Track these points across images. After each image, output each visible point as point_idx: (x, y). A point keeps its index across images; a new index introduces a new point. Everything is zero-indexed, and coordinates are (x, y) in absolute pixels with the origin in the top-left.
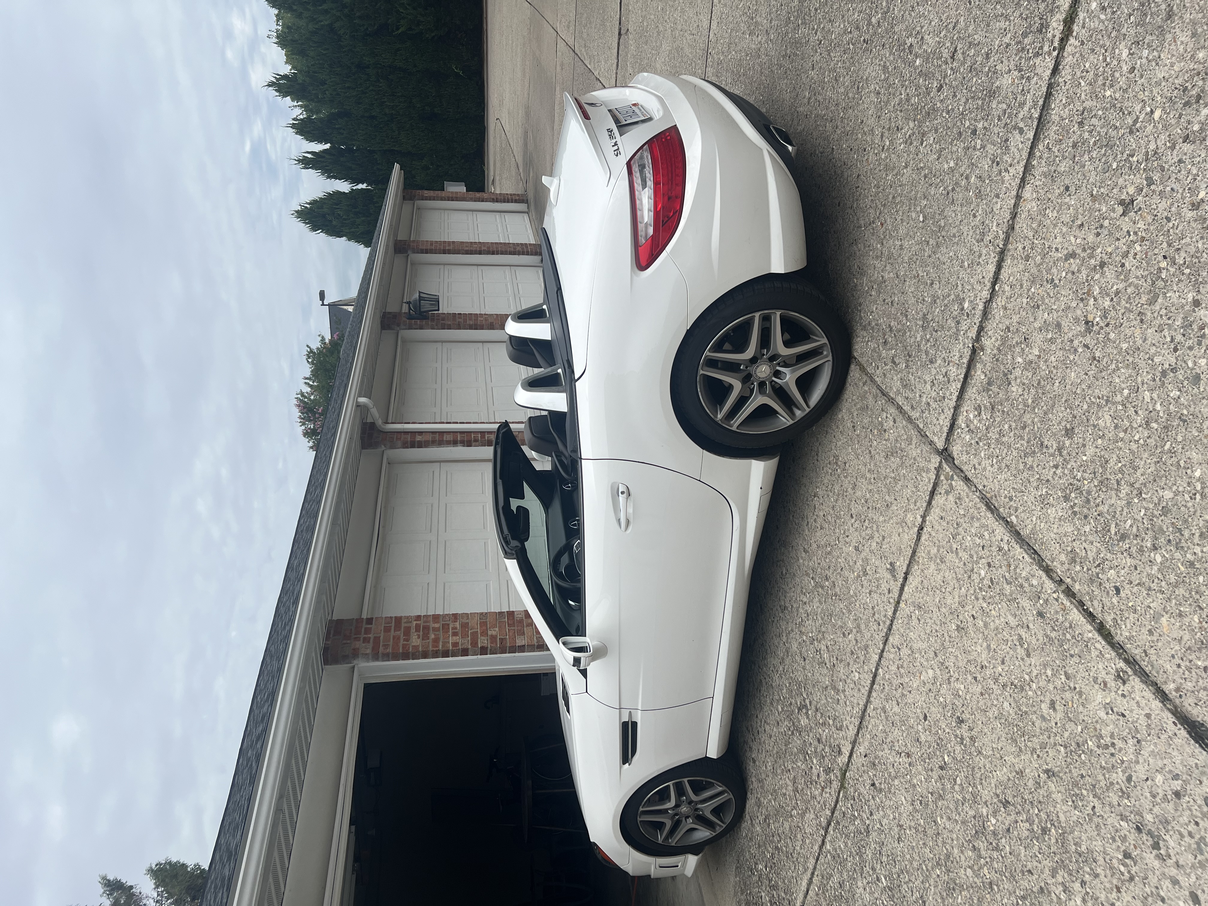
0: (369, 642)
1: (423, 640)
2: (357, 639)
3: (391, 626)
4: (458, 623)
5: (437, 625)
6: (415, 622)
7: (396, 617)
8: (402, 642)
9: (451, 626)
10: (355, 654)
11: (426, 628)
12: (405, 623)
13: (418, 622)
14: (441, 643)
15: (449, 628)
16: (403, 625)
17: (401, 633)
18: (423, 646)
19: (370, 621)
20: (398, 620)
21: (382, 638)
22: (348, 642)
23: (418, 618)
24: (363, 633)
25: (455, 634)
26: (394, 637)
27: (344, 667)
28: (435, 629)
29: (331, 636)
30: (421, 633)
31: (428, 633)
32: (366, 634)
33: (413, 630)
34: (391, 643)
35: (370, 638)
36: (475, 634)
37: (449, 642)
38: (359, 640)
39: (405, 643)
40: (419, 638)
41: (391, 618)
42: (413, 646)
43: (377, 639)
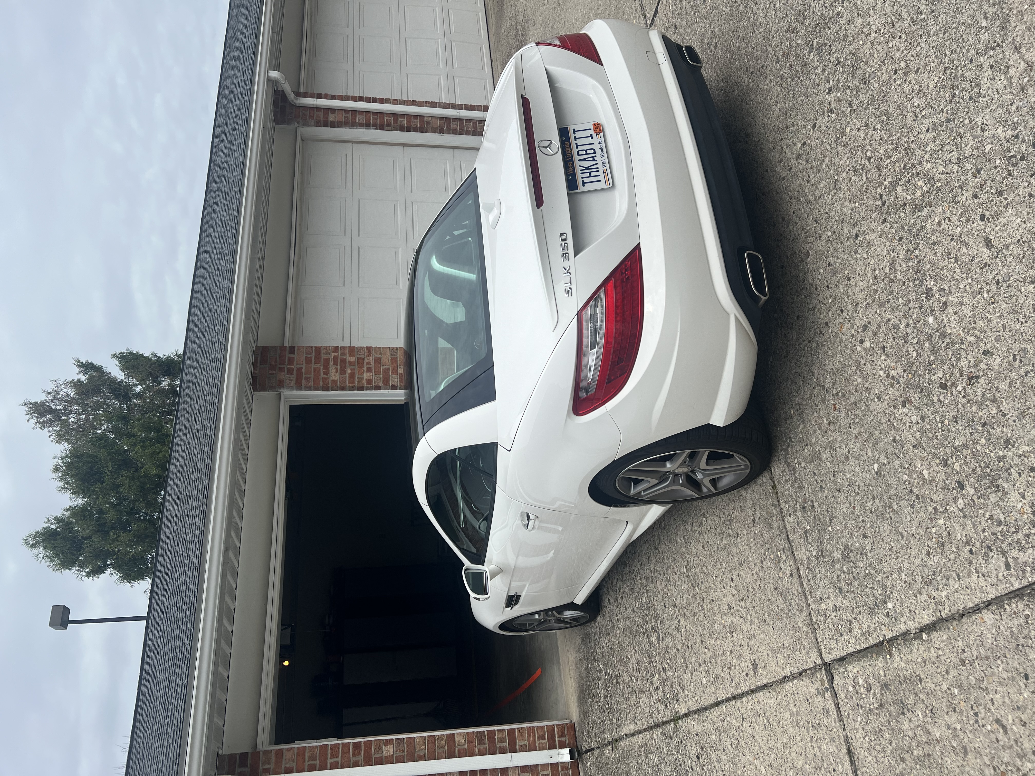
0: (292, 374)
1: (341, 374)
2: (281, 369)
3: (311, 357)
4: (371, 358)
5: (352, 359)
6: (333, 354)
7: (316, 347)
8: (322, 375)
9: (365, 361)
10: (281, 384)
11: (343, 361)
12: (324, 354)
13: (336, 354)
14: (356, 379)
15: (363, 363)
16: (323, 356)
17: (320, 366)
18: (340, 381)
19: (292, 349)
20: (318, 350)
21: (304, 368)
22: (274, 372)
23: (336, 349)
24: (286, 363)
25: (369, 370)
26: (315, 369)
27: (271, 394)
28: (351, 363)
29: (258, 365)
30: (339, 367)
31: (345, 367)
32: (289, 364)
33: (331, 363)
34: (312, 376)
35: (293, 369)
36: (386, 371)
37: (363, 378)
38: (284, 371)
39: (325, 376)
40: (337, 372)
41: (311, 347)
42: (332, 380)
43: (299, 370)
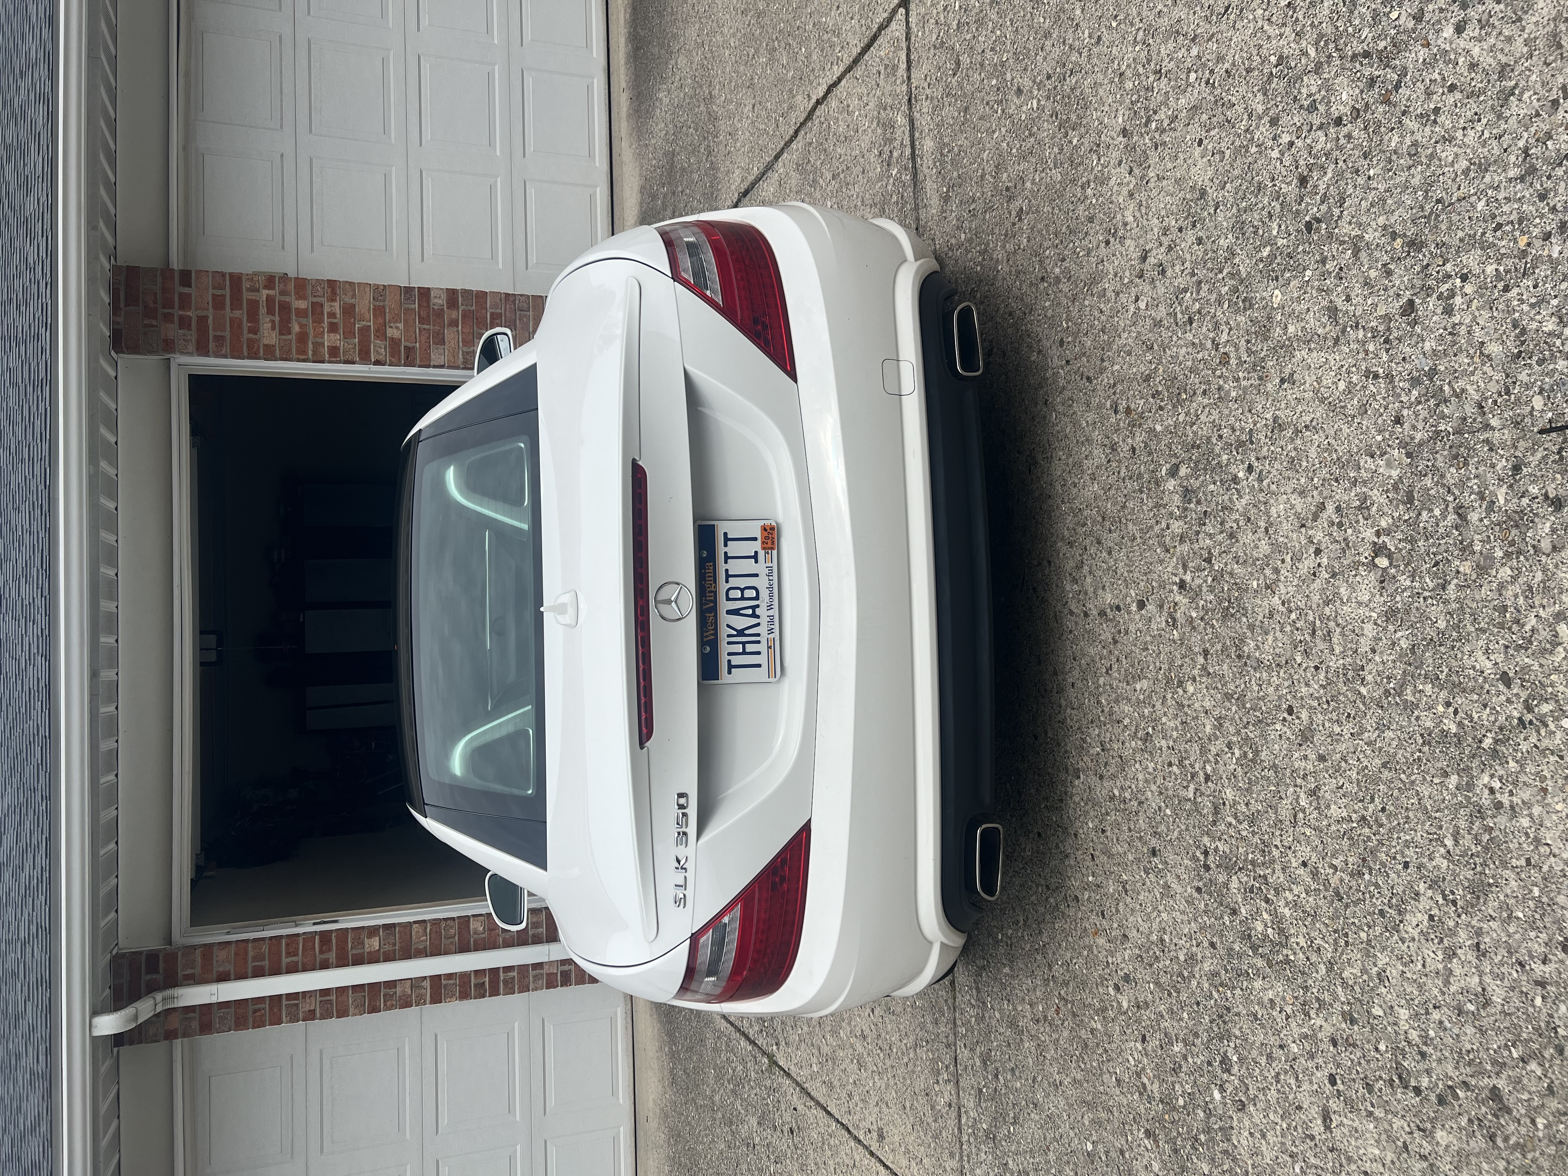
0: (189, 327)
1: (281, 333)
2: (168, 318)
3: (224, 296)
4: (336, 305)
5: (302, 304)
6: (265, 292)
7: (231, 275)
8: (246, 335)
9: (326, 309)
10: (169, 346)
11: (285, 308)
12: (248, 290)
13: (271, 292)
14: (310, 346)
15: (322, 314)
16: (246, 295)
17: (241, 314)
18: (281, 348)
19: (186, 277)
20: (236, 280)
21: (211, 318)
22: (154, 322)
23: (270, 280)
24: (176, 305)
25: (333, 328)
26: (232, 320)
27: (150, 361)
28: (301, 313)
29: (122, 305)
30: (277, 318)
31: (289, 321)
32: (182, 308)
33: (263, 310)
34: (227, 334)
35: (190, 318)
36: (365, 330)
37: (323, 344)
38: (172, 322)
39: (251, 336)
40: (273, 328)
41: (223, 275)
42: (266, 346)
43: (203, 320)
